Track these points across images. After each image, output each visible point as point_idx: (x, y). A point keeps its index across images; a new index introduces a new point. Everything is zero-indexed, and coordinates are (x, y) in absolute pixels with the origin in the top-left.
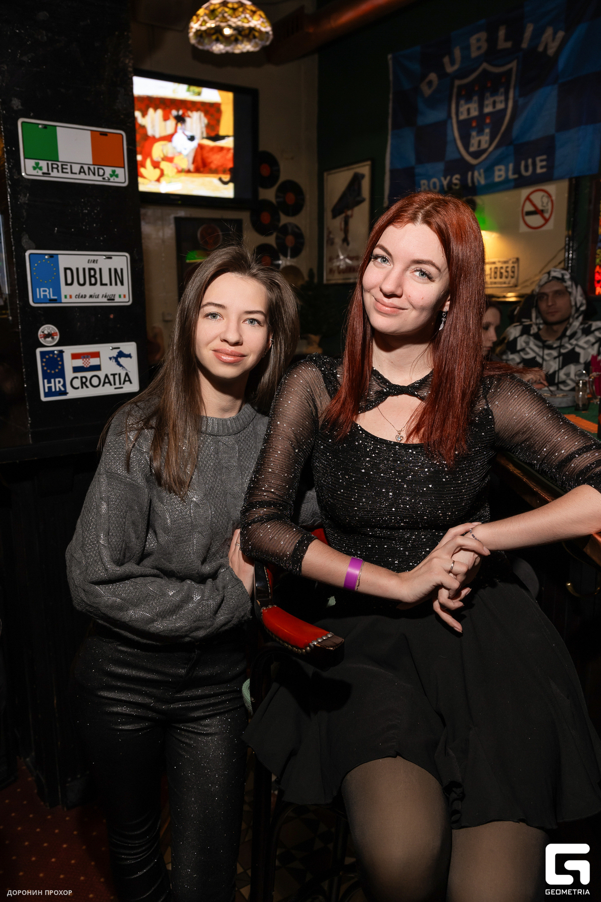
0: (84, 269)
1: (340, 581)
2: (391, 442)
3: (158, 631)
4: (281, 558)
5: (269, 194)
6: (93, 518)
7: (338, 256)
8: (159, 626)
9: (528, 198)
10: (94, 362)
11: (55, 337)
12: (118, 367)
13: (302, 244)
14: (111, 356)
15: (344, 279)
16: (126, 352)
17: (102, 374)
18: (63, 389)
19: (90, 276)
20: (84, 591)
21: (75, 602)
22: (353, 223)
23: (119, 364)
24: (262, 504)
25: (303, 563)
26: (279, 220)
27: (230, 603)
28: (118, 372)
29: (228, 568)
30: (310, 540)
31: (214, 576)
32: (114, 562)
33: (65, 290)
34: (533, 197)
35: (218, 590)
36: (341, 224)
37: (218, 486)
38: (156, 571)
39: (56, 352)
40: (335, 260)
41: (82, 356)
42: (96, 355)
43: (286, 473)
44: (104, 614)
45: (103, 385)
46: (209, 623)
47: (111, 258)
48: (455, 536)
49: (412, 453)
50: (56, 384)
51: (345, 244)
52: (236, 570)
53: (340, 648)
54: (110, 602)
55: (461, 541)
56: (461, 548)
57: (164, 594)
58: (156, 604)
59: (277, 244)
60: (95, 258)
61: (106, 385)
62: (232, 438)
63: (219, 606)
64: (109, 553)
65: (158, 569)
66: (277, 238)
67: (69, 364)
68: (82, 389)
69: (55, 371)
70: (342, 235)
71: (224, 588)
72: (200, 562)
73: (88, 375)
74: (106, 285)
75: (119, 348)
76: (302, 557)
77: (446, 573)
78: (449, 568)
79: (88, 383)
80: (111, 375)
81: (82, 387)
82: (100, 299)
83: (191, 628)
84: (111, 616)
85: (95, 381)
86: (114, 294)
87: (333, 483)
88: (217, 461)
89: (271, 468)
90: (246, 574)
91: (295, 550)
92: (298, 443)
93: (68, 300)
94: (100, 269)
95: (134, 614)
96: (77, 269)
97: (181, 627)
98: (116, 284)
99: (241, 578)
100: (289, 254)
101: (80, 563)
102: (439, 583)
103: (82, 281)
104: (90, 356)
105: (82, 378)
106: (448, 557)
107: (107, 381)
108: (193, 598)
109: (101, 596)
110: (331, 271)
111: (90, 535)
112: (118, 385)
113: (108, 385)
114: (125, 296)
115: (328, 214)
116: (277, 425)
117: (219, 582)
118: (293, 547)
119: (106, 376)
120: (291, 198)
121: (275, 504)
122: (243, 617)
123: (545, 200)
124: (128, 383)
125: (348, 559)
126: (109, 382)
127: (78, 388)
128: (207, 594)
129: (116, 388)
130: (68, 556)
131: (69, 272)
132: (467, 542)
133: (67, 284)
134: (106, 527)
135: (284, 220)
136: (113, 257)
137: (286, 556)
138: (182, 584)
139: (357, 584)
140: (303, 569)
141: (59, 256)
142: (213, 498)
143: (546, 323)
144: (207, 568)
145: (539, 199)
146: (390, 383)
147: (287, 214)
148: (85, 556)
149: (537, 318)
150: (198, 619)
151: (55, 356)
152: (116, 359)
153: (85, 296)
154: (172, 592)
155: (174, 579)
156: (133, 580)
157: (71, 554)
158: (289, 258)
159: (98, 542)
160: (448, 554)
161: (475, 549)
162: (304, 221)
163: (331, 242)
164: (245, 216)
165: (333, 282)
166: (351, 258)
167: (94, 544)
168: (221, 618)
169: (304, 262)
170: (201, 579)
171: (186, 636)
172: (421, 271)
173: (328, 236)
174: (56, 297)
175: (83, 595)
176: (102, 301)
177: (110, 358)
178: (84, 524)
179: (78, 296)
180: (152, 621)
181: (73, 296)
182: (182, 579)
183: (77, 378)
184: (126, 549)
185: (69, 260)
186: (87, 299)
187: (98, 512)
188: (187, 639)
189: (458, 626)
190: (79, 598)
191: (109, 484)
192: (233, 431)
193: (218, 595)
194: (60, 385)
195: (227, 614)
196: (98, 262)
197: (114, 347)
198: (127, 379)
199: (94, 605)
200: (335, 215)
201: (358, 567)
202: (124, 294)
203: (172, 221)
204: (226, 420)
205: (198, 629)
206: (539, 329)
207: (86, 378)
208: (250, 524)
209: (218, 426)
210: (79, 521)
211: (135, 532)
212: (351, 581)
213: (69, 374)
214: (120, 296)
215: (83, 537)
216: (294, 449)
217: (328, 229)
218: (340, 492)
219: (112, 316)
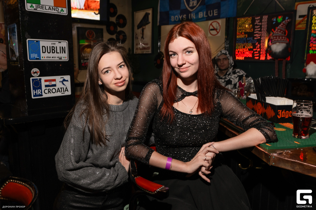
0: (50, 47)
1: (164, 167)
2: (187, 114)
3: (93, 188)
4: (141, 159)
5: (113, 19)
6: (68, 144)
7: (140, 43)
8: (94, 186)
9: (211, 24)
10: (53, 83)
11: (38, 73)
12: (63, 85)
13: (126, 39)
14: (60, 81)
15: (142, 52)
16: (66, 79)
17: (56, 88)
18: (41, 94)
19: (52, 50)
20: (63, 173)
21: (59, 178)
22: (145, 31)
23: (63, 84)
24: (134, 138)
25: (150, 160)
26: (117, 29)
27: (120, 176)
28: (63, 87)
29: (119, 162)
30: (152, 152)
31: (114, 166)
32: (75, 162)
33: (42, 55)
34: (213, 24)
35: (116, 171)
36: (141, 32)
37: (116, 131)
38: (91, 165)
39: (38, 79)
40: (139, 45)
41: (49, 81)
42: (54, 80)
43: (144, 126)
44: (72, 182)
45: (57, 92)
46: (112, 184)
47: (61, 43)
48: (206, 147)
49: (195, 118)
50: (38, 92)
51: (142, 39)
52: (122, 163)
53: (168, 191)
54: (74, 177)
55: (208, 149)
56: (209, 151)
57: (95, 174)
58: (92, 177)
59: (116, 38)
60: (54, 42)
61: (58, 92)
62: (121, 112)
63: (117, 177)
64: (74, 159)
65: (92, 164)
66: (116, 36)
67: (43, 84)
68: (49, 94)
69: (38, 87)
70: (141, 35)
71: (118, 170)
72: (109, 161)
73: (51, 88)
74: (59, 53)
75: (63, 78)
76: (149, 158)
77: (203, 161)
78: (205, 159)
79: (51, 92)
80: (60, 88)
81: (49, 93)
82: (56, 59)
83: (106, 186)
84: (74, 183)
85: (54, 91)
86: (61, 56)
87: (165, 129)
88: (116, 122)
89: (138, 124)
90: (126, 164)
91: (147, 156)
92: (148, 115)
93: (43, 59)
94: (56, 47)
95: (83, 182)
96: (47, 47)
97: (102, 186)
98: (63, 53)
99: (125, 166)
100: (121, 42)
101: (62, 162)
102: (202, 165)
103: (49, 51)
104: (52, 81)
105: (48, 89)
106: (204, 155)
107: (58, 90)
108: (106, 175)
109: (70, 175)
110: (137, 49)
111: (67, 151)
112: (63, 92)
113: (59, 92)
114: (66, 58)
115: (136, 28)
116: (141, 108)
117: (116, 167)
118: (146, 155)
119: (58, 89)
120: (121, 21)
121: (139, 138)
122: (125, 181)
123: (217, 25)
124: (67, 91)
125: (167, 158)
126: (59, 91)
127: (47, 93)
128: (112, 173)
129: (62, 93)
130: (56, 159)
131: (44, 48)
132: (211, 149)
133: (43, 52)
134: (73, 148)
135: (119, 29)
136: (61, 42)
137: (143, 158)
138: (101, 169)
139: (170, 167)
140: (149, 163)
141: (40, 41)
142: (115, 136)
143: (220, 69)
144: (112, 163)
145: (215, 25)
146: (186, 92)
147: (120, 27)
148: (64, 160)
149: (217, 68)
150: (109, 183)
151: (38, 81)
152: (62, 82)
153: (50, 57)
154: (98, 172)
155: (98, 168)
156: (83, 168)
157: (58, 159)
158: (120, 43)
159: (70, 154)
160: (204, 154)
161: (214, 151)
162: (127, 30)
163: (137, 38)
164: (104, 27)
165: (138, 53)
166: (144, 44)
167: (68, 155)
168: (117, 182)
169: (127, 45)
170: (109, 167)
171: (104, 189)
172: (187, 51)
173: (136, 36)
174: (38, 58)
175: (63, 175)
176: (57, 59)
177: (60, 82)
178: (64, 147)
179: (47, 57)
180: (90, 184)
181: (46, 57)
182: (101, 167)
183: (47, 89)
184: (80, 156)
185: (44, 43)
186: (51, 59)
187: (70, 142)
188: (104, 191)
189: (208, 180)
190: (61, 176)
191: (75, 131)
192: (121, 110)
193: (116, 173)
194: (40, 92)
195: (119, 180)
196: (56, 44)
197: (61, 77)
198: (66, 90)
199: (68, 179)
200: (138, 28)
201: (171, 161)
202: (66, 56)
203: (76, 28)
204: (119, 106)
205: (108, 186)
206: (217, 72)
207: (50, 89)
208: (129, 146)
209: (116, 108)
210: (61, 145)
211: (84, 150)
212: (168, 166)
213: (43, 88)
214: (64, 58)
215: (64, 152)
216: (147, 117)
217: (136, 33)
218: (169, 133)
219: (61, 65)
